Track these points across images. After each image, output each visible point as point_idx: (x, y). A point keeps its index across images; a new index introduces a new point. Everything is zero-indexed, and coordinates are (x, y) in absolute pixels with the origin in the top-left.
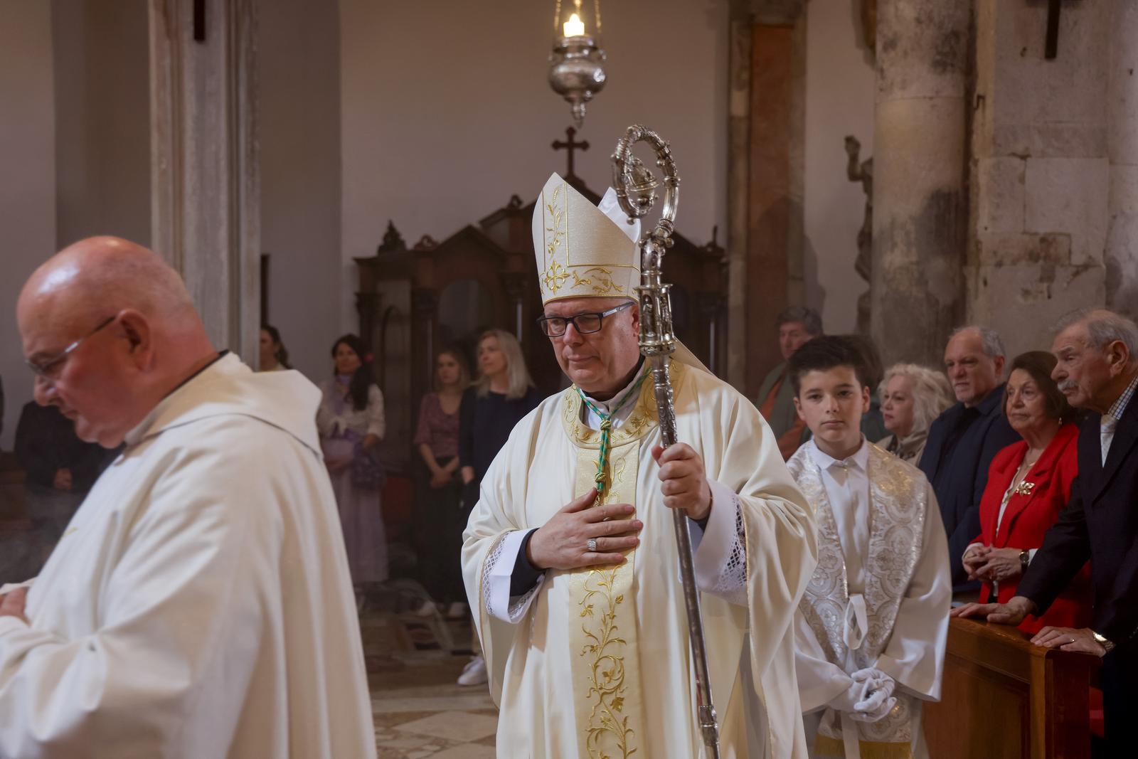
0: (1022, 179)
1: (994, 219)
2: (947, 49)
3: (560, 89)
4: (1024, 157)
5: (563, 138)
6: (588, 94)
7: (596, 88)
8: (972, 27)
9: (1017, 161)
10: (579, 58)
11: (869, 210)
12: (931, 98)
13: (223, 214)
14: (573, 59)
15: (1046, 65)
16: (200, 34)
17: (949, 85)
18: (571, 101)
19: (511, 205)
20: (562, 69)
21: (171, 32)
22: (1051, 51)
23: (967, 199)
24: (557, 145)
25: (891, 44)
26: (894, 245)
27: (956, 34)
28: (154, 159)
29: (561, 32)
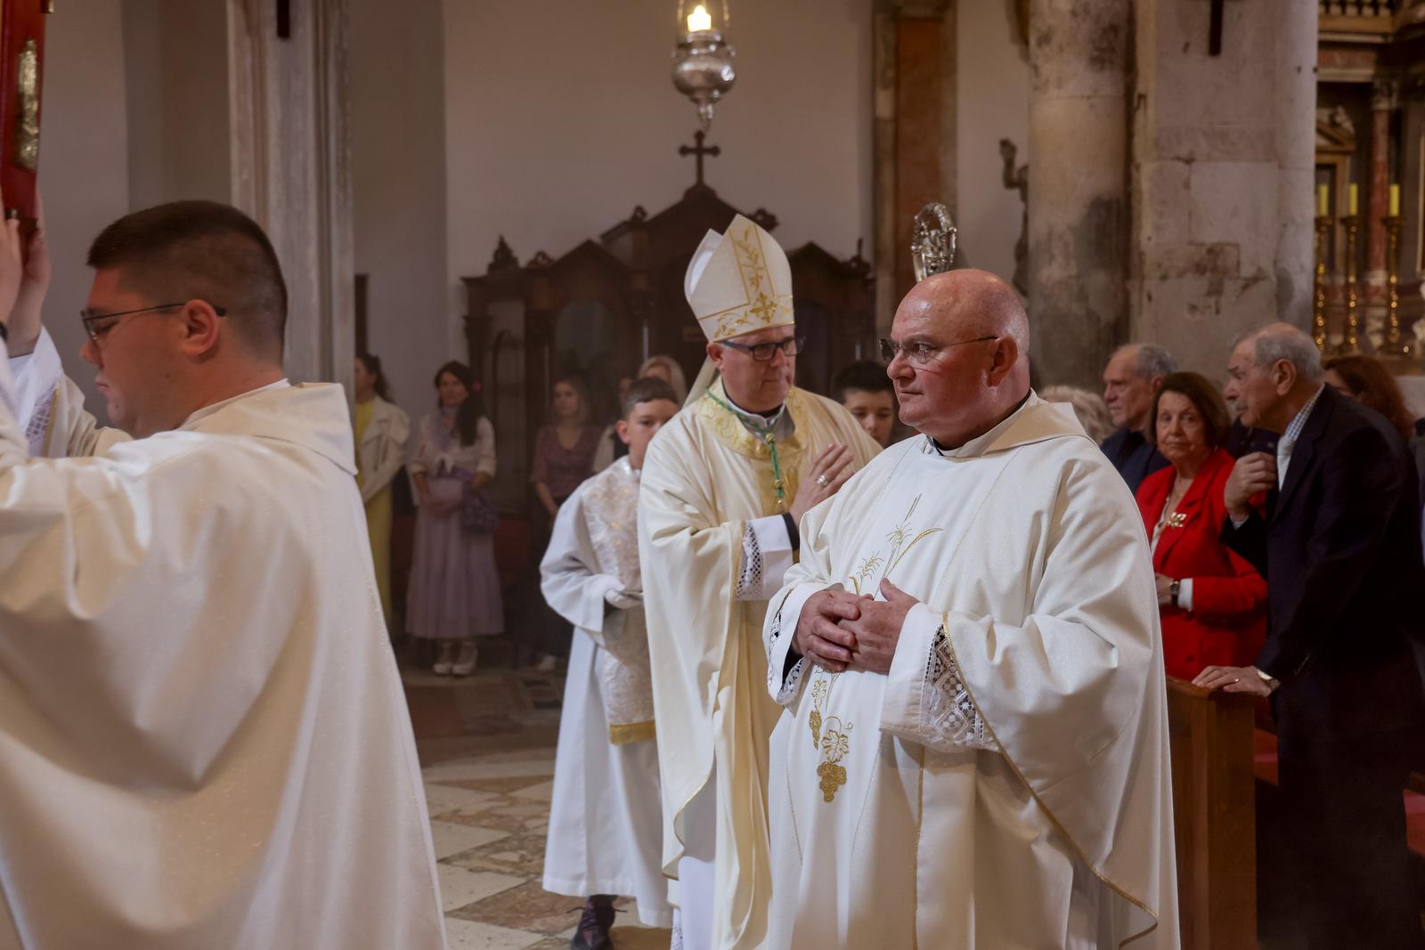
0: (1187, 186)
1: (1158, 228)
2: (1105, 45)
3: (684, 88)
4: (1189, 161)
5: (692, 143)
6: (716, 93)
7: (724, 87)
8: (1131, 20)
9: (1181, 166)
10: (705, 54)
11: (1026, 219)
12: (1089, 98)
14: (698, 55)
15: (1210, 61)
16: (284, 30)
17: (1107, 84)
18: (696, 101)
19: (634, 217)
20: (687, 67)
21: (252, 29)
22: (1215, 47)
23: (1129, 207)
24: (684, 151)
25: (1045, 39)
26: (1052, 257)
27: (1113, 28)
28: (235, 168)
29: (685, 25)
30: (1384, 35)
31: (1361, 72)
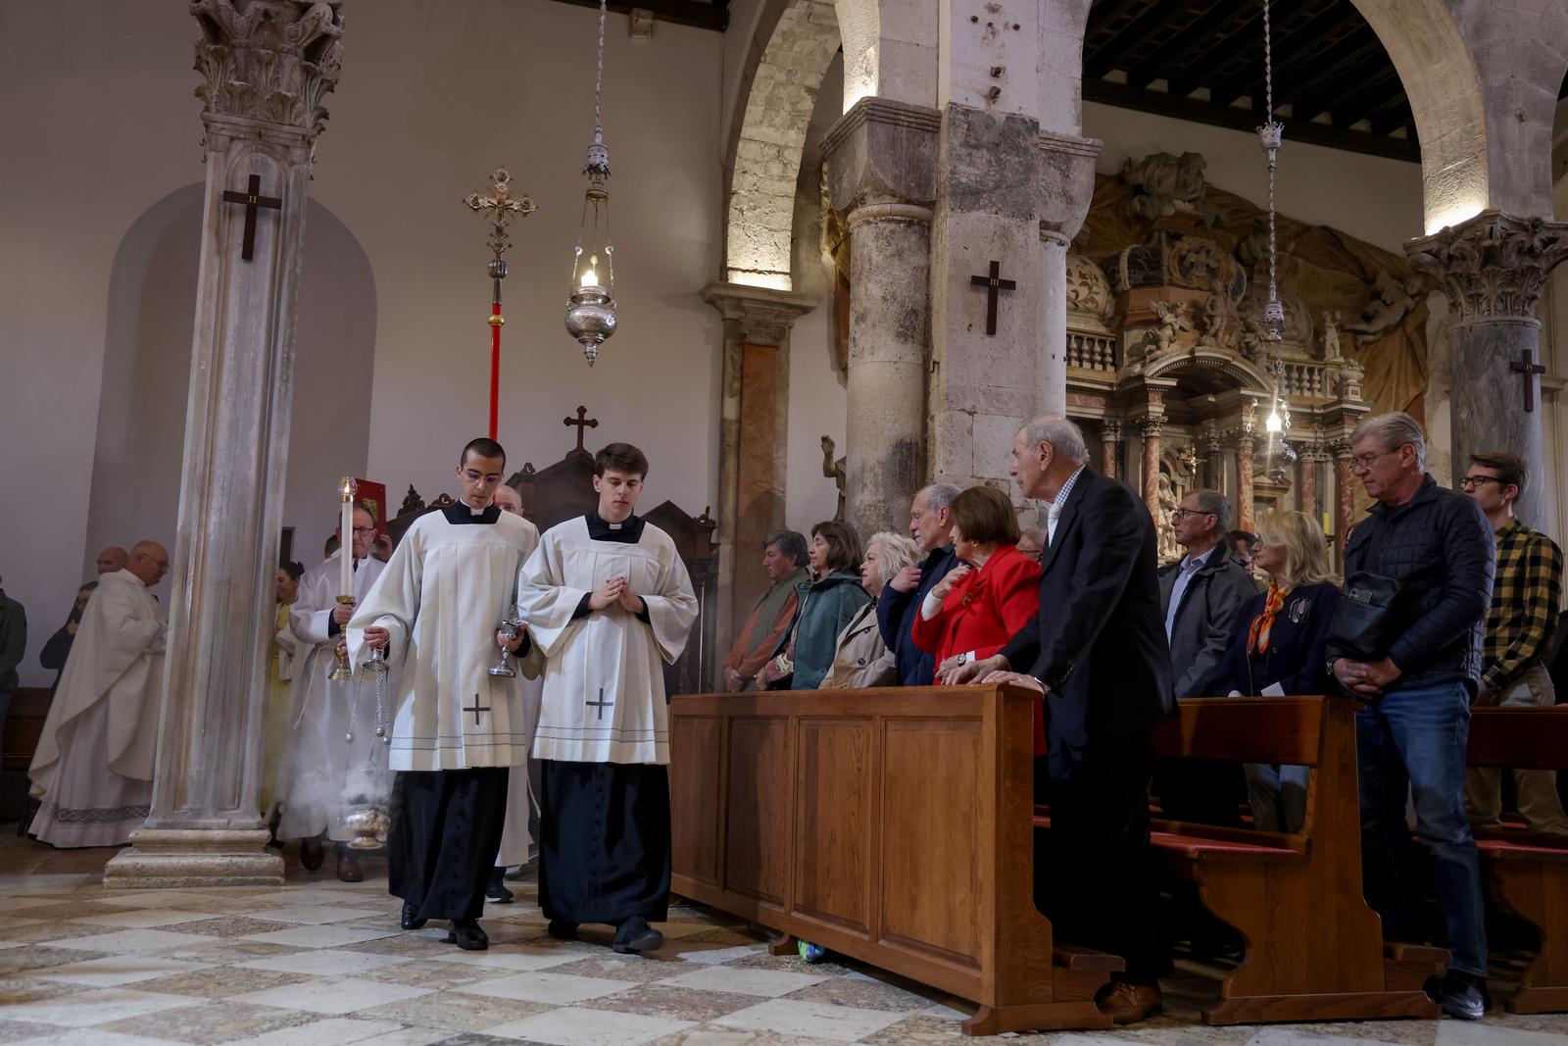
0: (970, 432)
1: (948, 463)
2: (908, 323)
3: (576, 333)
4: (971, 414)
5: (575, 416)
6: (600, 337)
7: (607, 333)
8: (928, 308)
9: (966, 416)
10: (592, 305)
11: (842, 499)
12: (895, 363)
13: (256, 415)
14: (587, 305)
15: (988, 339)
16: (248, 254)
17: (910, 354)
18: (583, 342)
19: (524, 471)
20: (578, 313)
21: (221, 251)
22: (991, 330)
23: (925, 450)
24: (568, 422)
25: (862, 318)
26: (865, 485)
27: (914, 312)
28: (194, 360)
29: (578, 284)
30: (1111, 385)
31: (1095, 411)
